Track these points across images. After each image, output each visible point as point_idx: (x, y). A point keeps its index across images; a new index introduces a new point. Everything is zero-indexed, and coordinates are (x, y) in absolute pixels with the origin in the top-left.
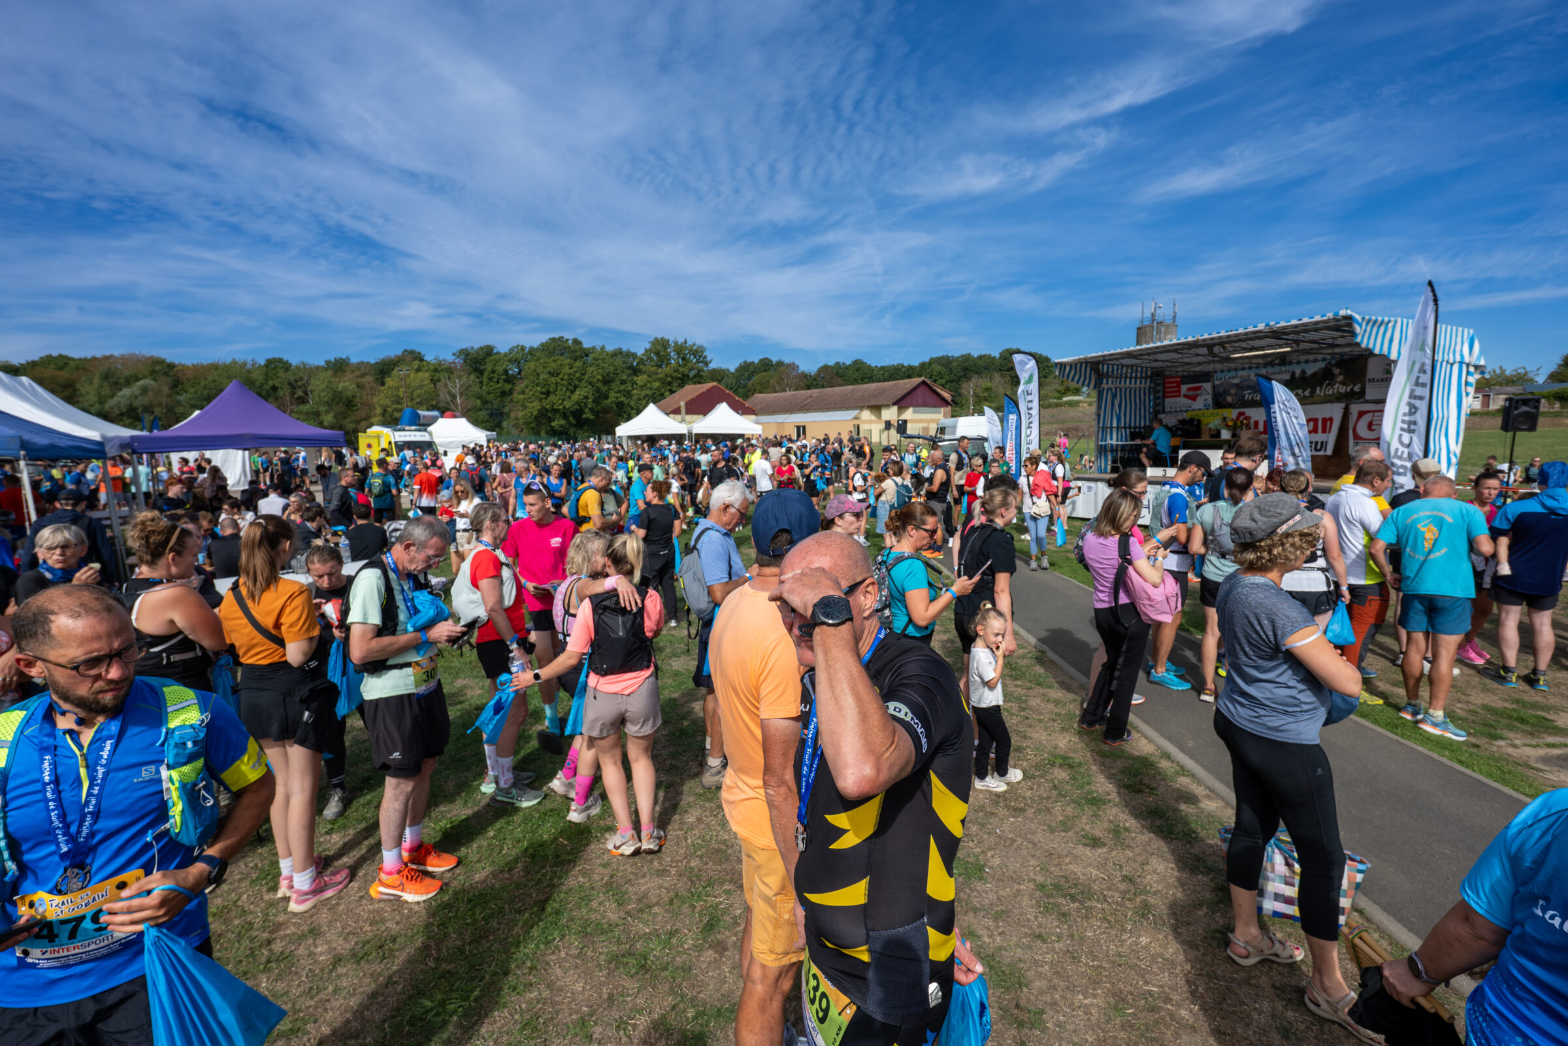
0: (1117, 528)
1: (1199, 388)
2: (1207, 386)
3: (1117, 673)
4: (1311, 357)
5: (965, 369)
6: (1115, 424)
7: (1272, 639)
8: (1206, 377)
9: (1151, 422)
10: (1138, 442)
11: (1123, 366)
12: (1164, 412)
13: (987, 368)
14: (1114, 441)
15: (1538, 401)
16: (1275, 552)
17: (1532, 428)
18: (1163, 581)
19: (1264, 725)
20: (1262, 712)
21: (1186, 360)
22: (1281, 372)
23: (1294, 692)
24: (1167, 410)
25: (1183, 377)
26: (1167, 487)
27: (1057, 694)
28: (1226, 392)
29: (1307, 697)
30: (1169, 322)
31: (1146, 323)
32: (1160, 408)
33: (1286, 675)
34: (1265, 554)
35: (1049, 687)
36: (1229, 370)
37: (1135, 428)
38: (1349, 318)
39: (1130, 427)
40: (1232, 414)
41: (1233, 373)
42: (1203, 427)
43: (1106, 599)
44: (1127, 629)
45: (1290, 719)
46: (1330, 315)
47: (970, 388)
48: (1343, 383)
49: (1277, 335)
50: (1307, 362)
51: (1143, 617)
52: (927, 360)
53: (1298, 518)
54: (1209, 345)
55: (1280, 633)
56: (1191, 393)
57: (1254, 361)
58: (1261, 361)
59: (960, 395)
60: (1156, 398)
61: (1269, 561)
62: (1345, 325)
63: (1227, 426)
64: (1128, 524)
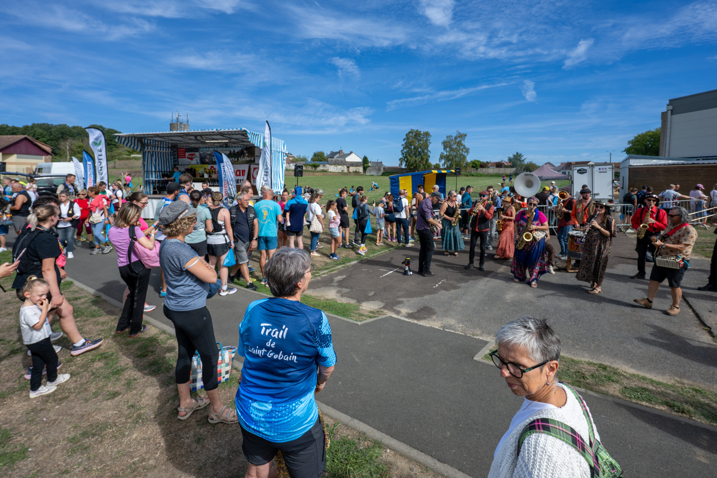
0: (128, 223)
1: (193, 155)
2: (197, 154)
3: (136, 298)
4: (236, 145)
5: (63, 134)
6: (153, 170)
7: (179, 266)
8: (196, 150)
9: (173, 169)
10: (166, 179)
11: (156, 141)
12: (178, 165)
13: (79, 134)
14: (153, 178)
15: (302, 166)
16: (178, 227)
17: (302, 176)
18: (155, 246)
19: (180, 306)
20: (179, 300)
21: (187, 141)
22: (226, 150)
23: (192, 288)
24: (180, 164)
25: (186, 149)
26: (164, 200)
27: (105, 318)
28: (205, 157)
29: (198, 288)
30: (186, 123)
31: (174, 122)
32: (177, 163)
33: (187, 281)
34: (174, 229)
35: (99, 316)
36: (206, 148)
37: (164, 172)
38: (245, 131)
39: (162, 172)
40: (209, 167)
41: (207, 149)
42: (196, 172)
43: (125, 261)
44: (137, 274)
45: (191, 300)
46: (239, 129)
47: (66, 145)
48: (248, 157)
49: (222, 134)
50: (235, 147)
51: (146, 266)
52: (30, 124)
53: (187, 211)
54: (196, 135)
55: (181, 263)
56: (190, 156)
57: (216, 145)
58: (218, 145)
59: (59, 149)
60: (174, 158)
61: (177, 231)
62: (244, 134)
63: (206, 172)
64: (134, 220)
